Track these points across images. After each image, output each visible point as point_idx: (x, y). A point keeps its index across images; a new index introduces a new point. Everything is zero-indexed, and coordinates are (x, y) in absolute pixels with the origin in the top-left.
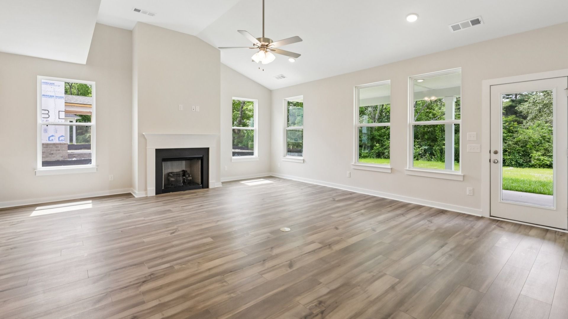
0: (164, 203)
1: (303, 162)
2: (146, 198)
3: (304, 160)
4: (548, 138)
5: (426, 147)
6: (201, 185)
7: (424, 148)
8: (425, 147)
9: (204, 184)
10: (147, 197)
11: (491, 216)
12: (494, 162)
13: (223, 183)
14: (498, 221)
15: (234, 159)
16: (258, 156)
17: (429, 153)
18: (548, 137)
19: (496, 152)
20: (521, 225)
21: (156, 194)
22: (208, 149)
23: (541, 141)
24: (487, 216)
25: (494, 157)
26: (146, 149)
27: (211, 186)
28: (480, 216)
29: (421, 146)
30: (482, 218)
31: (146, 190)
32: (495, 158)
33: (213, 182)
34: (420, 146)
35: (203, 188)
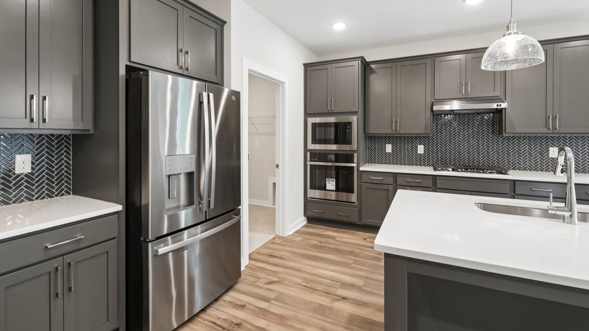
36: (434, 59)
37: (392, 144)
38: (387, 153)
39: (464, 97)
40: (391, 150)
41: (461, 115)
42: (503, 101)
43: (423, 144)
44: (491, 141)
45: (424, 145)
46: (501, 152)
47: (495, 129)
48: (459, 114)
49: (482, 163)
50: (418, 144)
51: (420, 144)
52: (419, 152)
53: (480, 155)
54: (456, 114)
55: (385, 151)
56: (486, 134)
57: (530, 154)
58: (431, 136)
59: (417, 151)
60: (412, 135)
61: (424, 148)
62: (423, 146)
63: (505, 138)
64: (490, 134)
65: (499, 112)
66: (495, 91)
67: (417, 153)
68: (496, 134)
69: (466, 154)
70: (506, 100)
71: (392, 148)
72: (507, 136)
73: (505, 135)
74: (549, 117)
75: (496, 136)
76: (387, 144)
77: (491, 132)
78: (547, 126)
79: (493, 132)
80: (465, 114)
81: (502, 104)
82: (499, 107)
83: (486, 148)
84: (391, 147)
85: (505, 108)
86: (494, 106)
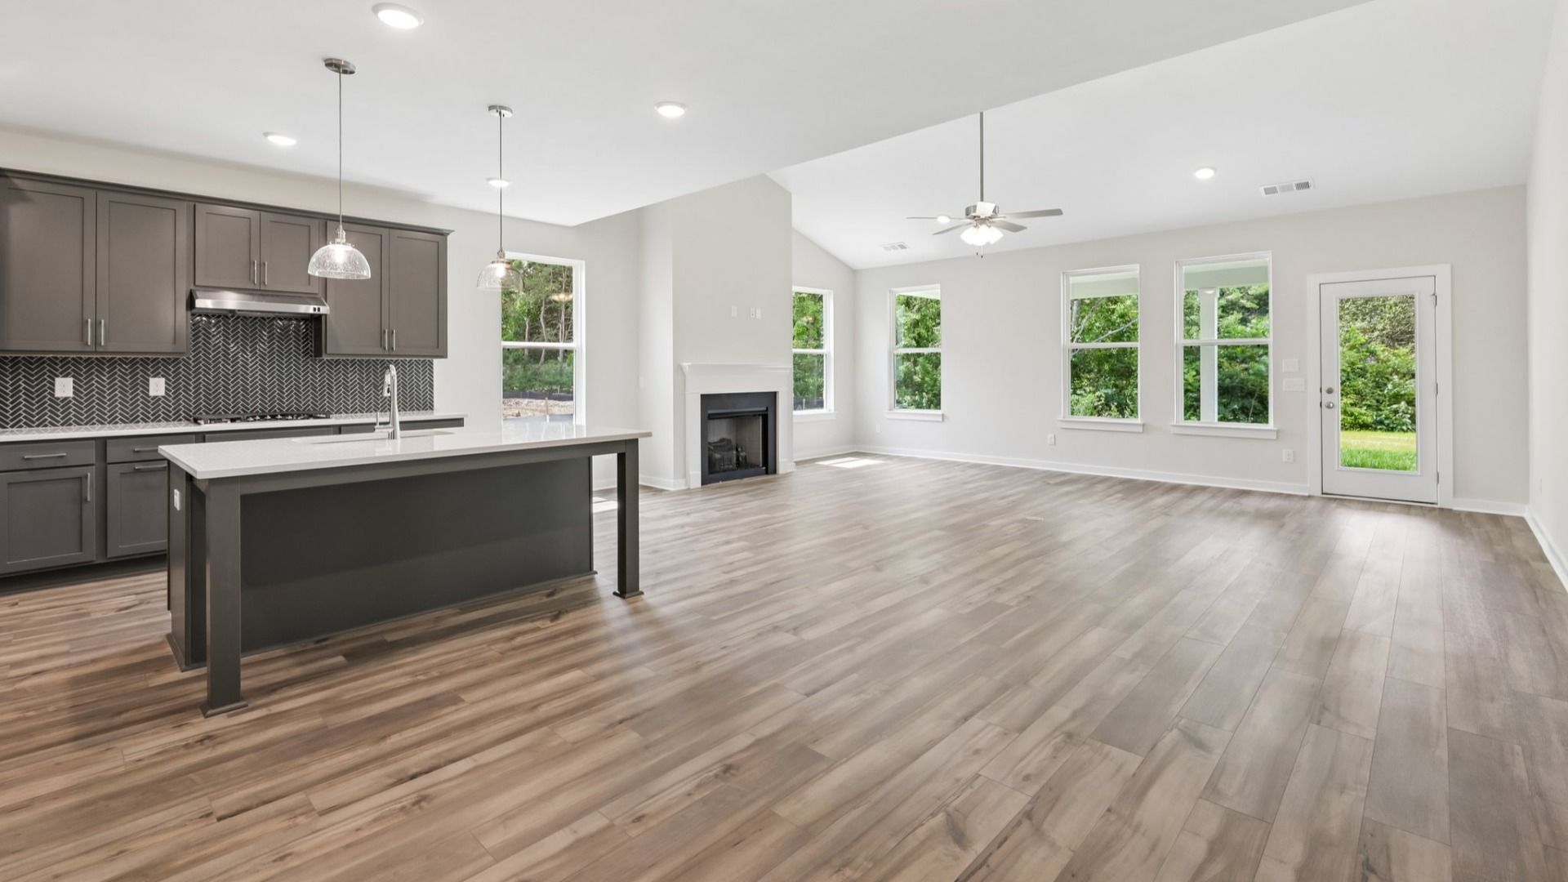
0: (751, 496)
1: (941, 419)
2: (688, 492)
3: (943, 415)
4: (1361, 369)
5: (1109, 391)
6: (764, 468)
7: (1105, 393)
8: (1106, 391)
9: (768, 465)
10: (689, 489)
11: (1323, 493)
12: (1329, 407)
13: (798, 463)
14: (1336, 499)
15: (798, 416)
16: (835, 410)
17: (1116, 404)
18: (1360, 366)
19: (1330, 391)
20: (1371, 502)
21: (702, 484)
22: (774, 394)
23: (1348, 375)
24: (1318, 493)
25: (1327, 398)
26: (685, 395)
27: (781, 469)
28: (1307, 494)
29: (1097, 389)
30: (1310, 497)
31: (685, 475)
32: (1330, 400)
33: (784, 461)
34: (1094, 389)
35: (767, 473)
36: (195, 206)
37: (73, 376)
38: (58, 399)
39: (257, 287)
40: (72, 390)
41: (248, 320)
42: (322, 302)
43: (163, 376)
44: (303, 367)
45: (167, 378)
46: (319, 386)
47: (308, 349)
48: (245, 317)
49: (287, 406)
50: (149, 376)
51: (155, 376)
52: (152, 393)
53: (284, 393)
54: (238, 318)
55: (53, 395)
56: (294, 355)
57: (361, 388)
58: (183, 360)
59: (148, 390)
60: (133, 357)
61: (166, 383)
62: (163, 380)
63: (324, 363)
64: (300, 355)
65: (316, 320)
66: (309, 283)
67: (148, 395)
68: (311, 356)
69: (257, 392)
70: (326, 301)
71: (74, 388)
72: (327, 360)
73: (325, 358)
74: (385, 332)
75: (311, 360)
76: (57, 376)
77: (303, 353)
78: (382, 346)
79: (306, 353)
80: (256, 318)
81: (321, 308)
82: (317, 312)
83: (295, 379)
84: (72, 384)
85: (326, 315)
86: (309, 309)
